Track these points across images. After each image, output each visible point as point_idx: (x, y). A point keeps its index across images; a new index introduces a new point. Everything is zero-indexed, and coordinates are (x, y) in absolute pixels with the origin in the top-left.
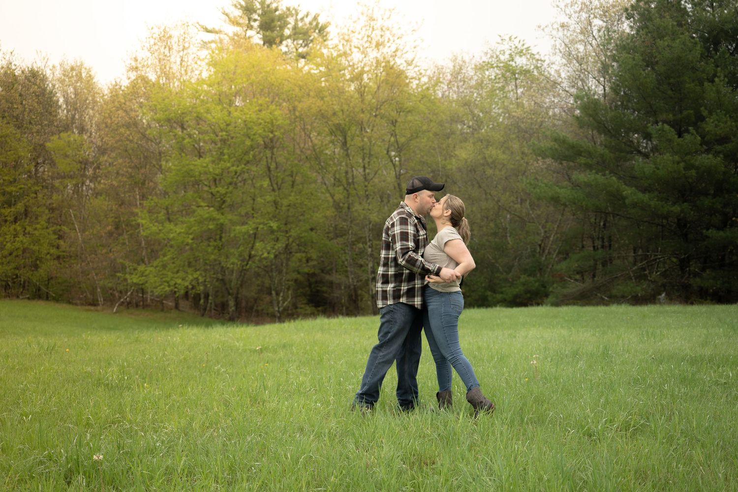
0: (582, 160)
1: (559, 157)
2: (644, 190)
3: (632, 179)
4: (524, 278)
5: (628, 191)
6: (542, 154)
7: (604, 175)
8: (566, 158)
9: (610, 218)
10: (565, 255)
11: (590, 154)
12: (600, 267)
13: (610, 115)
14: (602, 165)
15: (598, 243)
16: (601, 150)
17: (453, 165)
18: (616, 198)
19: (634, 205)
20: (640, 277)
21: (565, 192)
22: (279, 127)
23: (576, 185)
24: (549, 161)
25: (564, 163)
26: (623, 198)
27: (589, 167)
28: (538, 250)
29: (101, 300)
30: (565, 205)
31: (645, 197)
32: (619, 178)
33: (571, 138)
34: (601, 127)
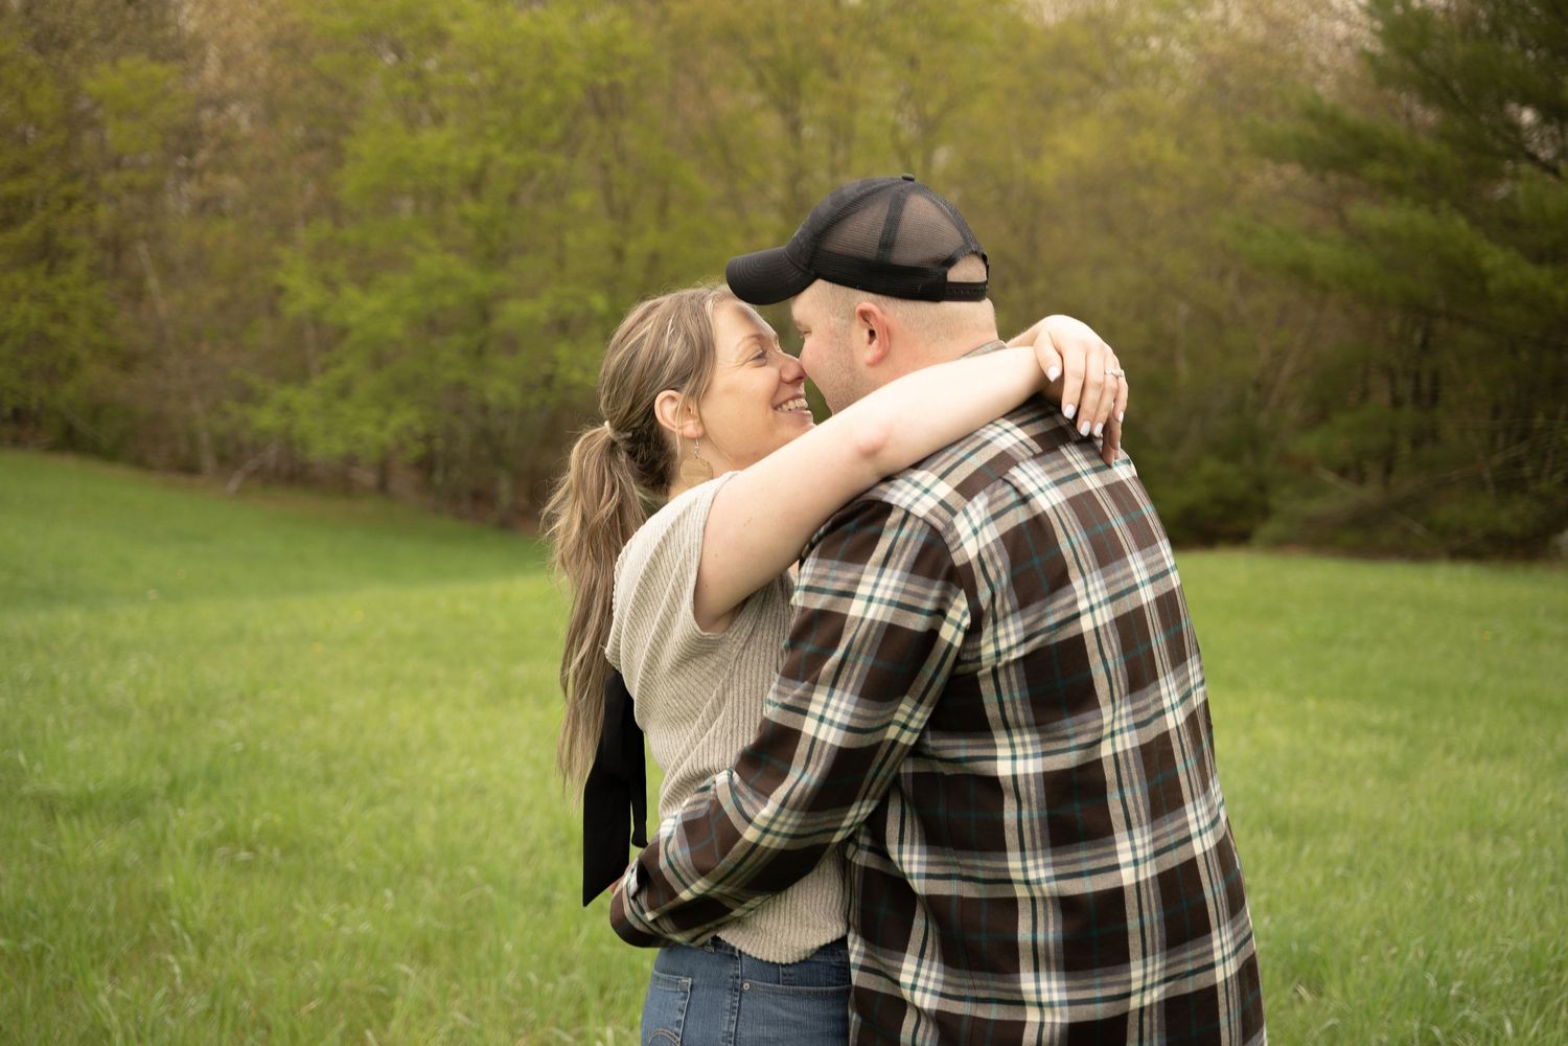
0: (1377, 170)
1: (1317, 160)
2: (1539, 258)
3: (1508, 226)
4: (1210, 466)
5: (1497, 259)
6: (1272, 150)
7: (1434, 212)
8: (1337, 163)
9: (1441, 326)
10: (1320, 413)
11: (1399, 156)
12: (1405, 449)
13: (1460, 50)
14: (1431, 186)
15: (1405, 387)
16: (1428, 145)
17: (1048, 172)
18: (1464, 277)
19: (1513, 296)
20: (1509, 483)
21: (1326, 253)
22: (626, 61)
23: (1359, 237)
24: (1292, 171)
25: (1333, 178)
26: (1481, 277)
27: (1394, 188)
28: (1251, 395)
29: (208, 461)
30: (1325, 288)
31: (1542, 277)
32: (1475, 222)
33: (1353, 115)
34: (1434, 88)
